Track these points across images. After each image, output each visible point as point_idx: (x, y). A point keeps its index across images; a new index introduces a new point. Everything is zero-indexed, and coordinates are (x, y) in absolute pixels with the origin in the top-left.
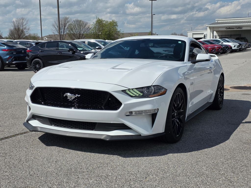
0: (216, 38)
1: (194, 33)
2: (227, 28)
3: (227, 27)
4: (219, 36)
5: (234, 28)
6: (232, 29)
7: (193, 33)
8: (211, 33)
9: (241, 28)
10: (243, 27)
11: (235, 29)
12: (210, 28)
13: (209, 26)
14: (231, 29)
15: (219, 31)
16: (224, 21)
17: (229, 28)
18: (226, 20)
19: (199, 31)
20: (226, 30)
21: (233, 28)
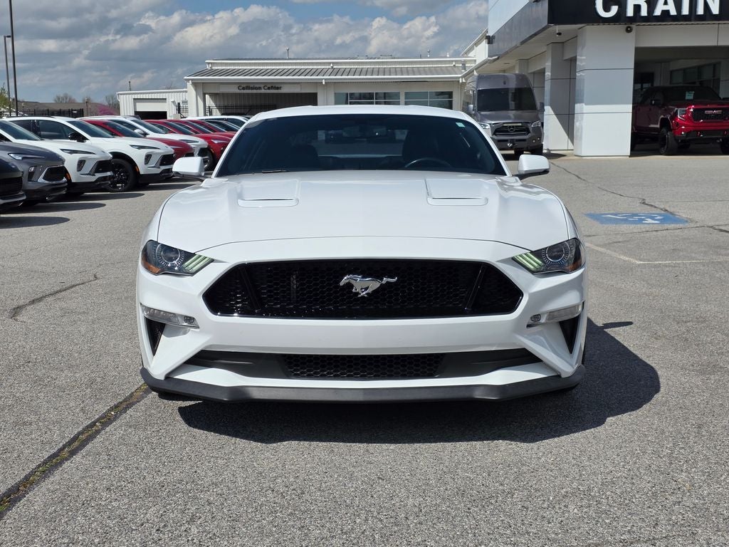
0: (211, 114)
1: (139, 96)
2: (241, 88)
3: (240, 85)
4: (219, 107)
5: (260, 88)
6: (255, 91)
7: (136, 97)
8: (199, 98)
9: (278, 88)
10: (282, 85)
11: (263, 91)
12: (195, 84)
13: (192, 80)
14: (252, 89)
15: (217, 94)
16: (228, 68)
17: (248, 88)
18: (234, 64)
19: (150, 93)
20: (238, 91)
21: (256, 88)
